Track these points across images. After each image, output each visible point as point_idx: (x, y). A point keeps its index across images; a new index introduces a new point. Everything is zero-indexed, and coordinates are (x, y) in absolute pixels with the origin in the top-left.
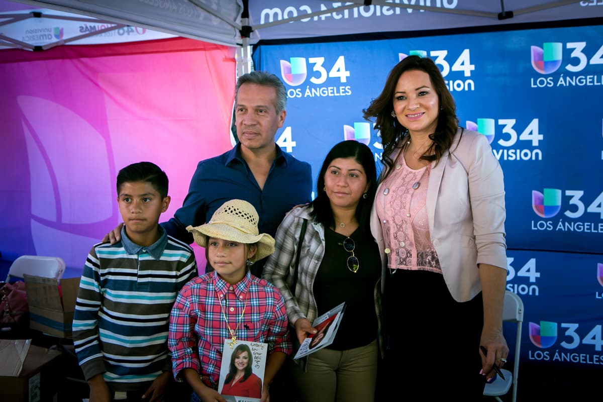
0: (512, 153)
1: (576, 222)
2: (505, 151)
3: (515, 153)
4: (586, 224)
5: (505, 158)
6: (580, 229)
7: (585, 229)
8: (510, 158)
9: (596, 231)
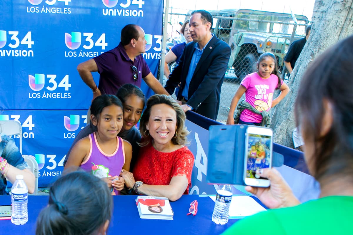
0: (17, 52)
1: (53, 93)
2: (13, 51)
3: (19, 52)
4: (58, 94)
5: (13, 55)
6: (55, 96)
7: (58, 96)
8: (16, 55)
9: (63, 98)
